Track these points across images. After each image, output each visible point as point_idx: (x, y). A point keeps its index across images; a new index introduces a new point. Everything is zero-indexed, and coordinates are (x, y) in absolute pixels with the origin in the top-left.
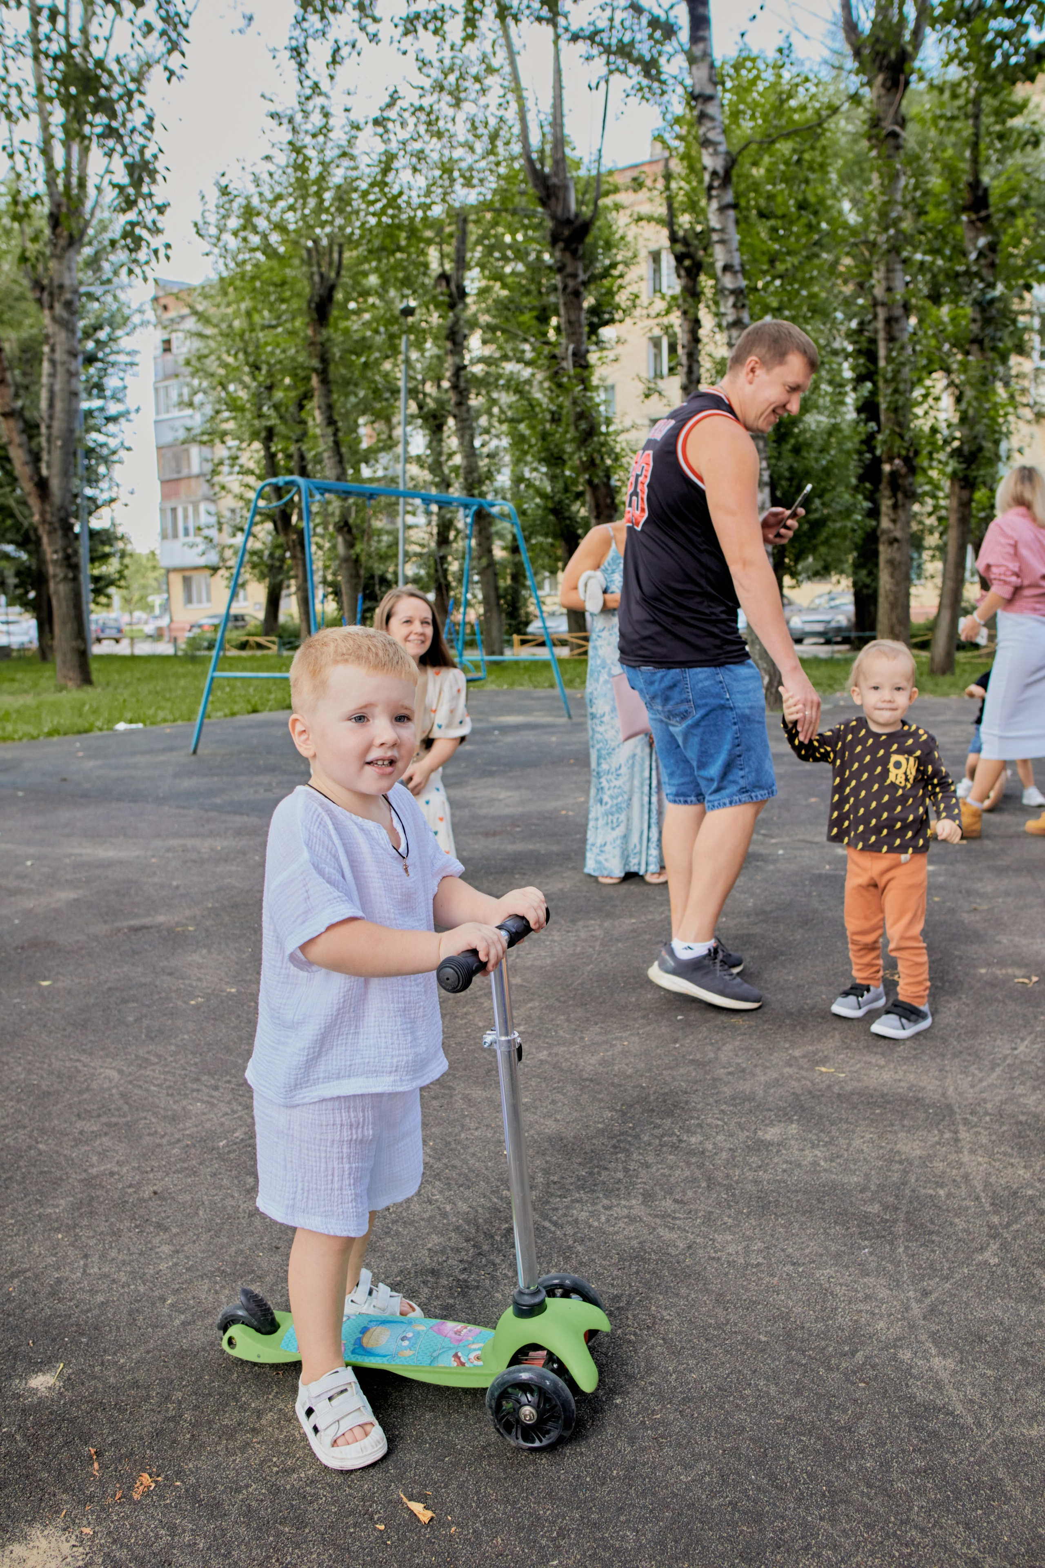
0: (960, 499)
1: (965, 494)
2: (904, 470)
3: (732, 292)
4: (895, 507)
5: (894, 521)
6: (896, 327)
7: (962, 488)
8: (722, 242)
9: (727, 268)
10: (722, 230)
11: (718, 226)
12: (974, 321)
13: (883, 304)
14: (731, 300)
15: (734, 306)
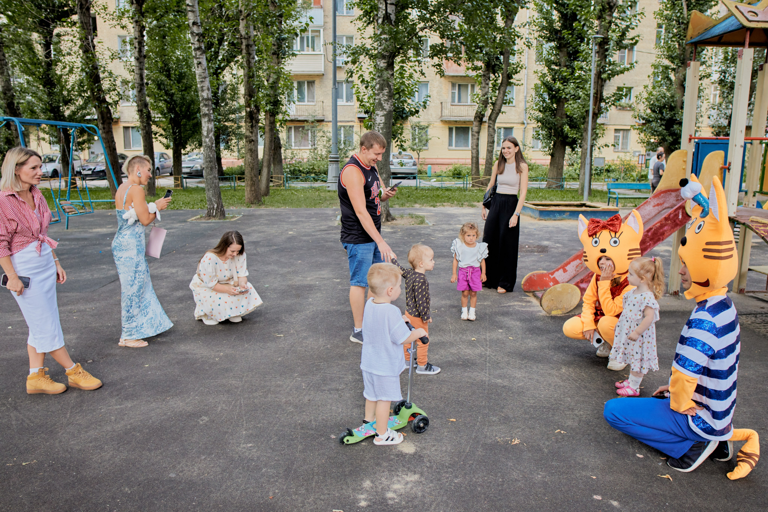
0: (270, 120)
1: (272, 119)
2: (255, 111)
3: (197, 34)
4: (252, 126)
5: (251, 132)
6: (251, 49)
7: (271, 116)
8: (193, 11)
9: (194, 23)
10: (193, 6)
11: (190, 4)
12: (274, 45)
13: (245, 39)
14: (197, 38)
15: (198, 41)
